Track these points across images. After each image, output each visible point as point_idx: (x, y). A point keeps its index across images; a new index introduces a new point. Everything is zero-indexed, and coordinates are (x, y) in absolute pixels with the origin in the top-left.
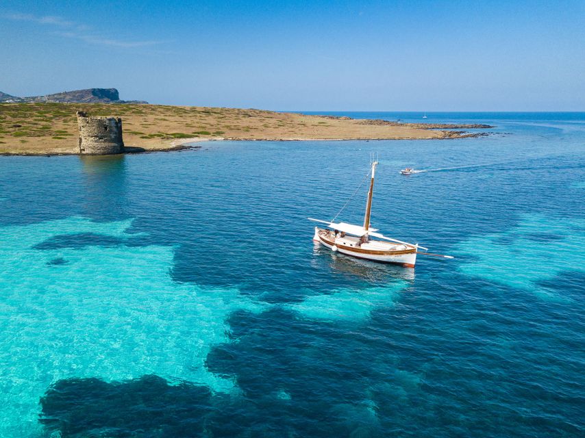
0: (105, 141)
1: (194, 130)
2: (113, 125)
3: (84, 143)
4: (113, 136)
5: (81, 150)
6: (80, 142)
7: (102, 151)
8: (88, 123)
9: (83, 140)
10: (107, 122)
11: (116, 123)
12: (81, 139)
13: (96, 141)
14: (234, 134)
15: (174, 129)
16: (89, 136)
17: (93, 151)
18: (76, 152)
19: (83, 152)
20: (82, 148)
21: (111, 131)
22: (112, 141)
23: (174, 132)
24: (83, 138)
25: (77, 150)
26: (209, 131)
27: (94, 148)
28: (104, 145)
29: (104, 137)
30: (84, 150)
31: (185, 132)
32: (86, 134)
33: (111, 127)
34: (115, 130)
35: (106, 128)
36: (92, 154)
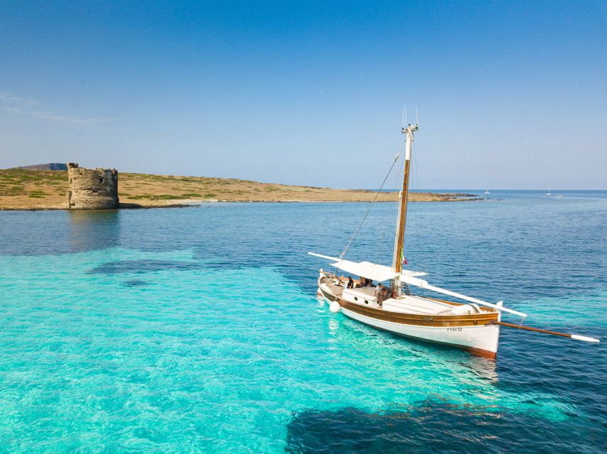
0: (100, 195)
1: (183, 193)
2: (110, 177)
3: (74, 196)
4: (108, 189)
5: (70, 205)
6: (70, 196)
7: (95, 205)
8: (81, 174)
9: (74, 194)
10: (103, 173)
11: (113, 175)
12: (71, 193)
13: (89, 195)
14: (227, 196)
15: (160, 192)
16: (81, 188)
17: (85, 206)
18: (65, 207)
19: (73, 207)
20: (72, 202)
21: (106, 184)
22: (107, 194)
23: (162, 194)
24: (73, 192)
25: (66, 205)
26: (200, 194)
27: (86, 202)
28: (98, 199)
29: (99, 190)
30: (74, 205)
31: (174, 195)
32: (78, 186)
33: (106, 179)
34: (111, 182)
35: (101, 180)
36: (84, 209)
